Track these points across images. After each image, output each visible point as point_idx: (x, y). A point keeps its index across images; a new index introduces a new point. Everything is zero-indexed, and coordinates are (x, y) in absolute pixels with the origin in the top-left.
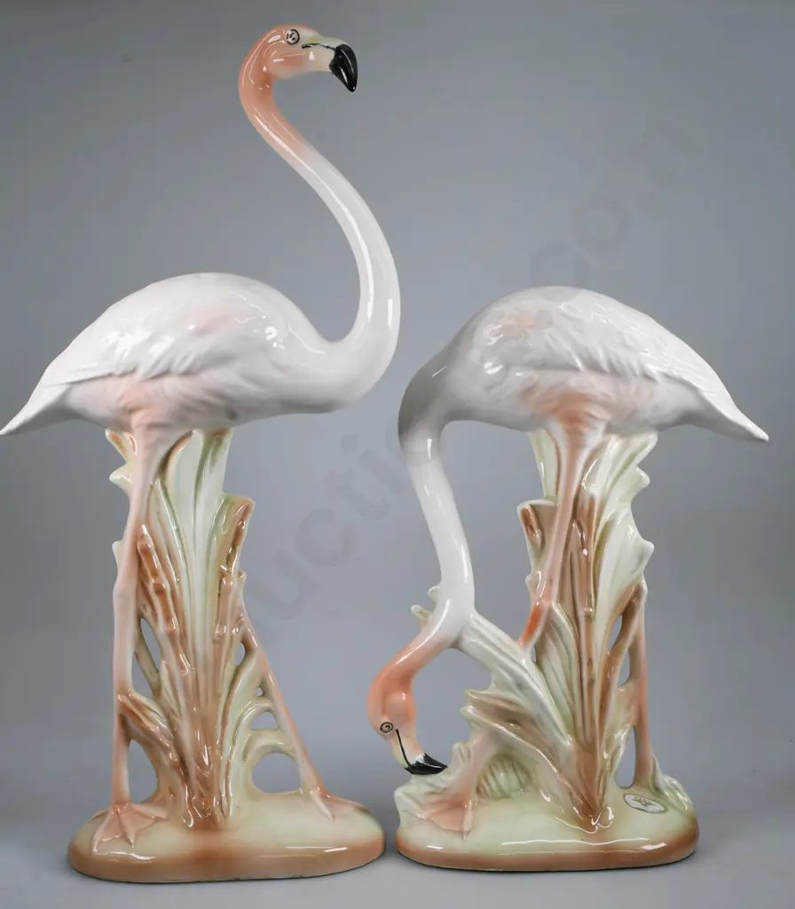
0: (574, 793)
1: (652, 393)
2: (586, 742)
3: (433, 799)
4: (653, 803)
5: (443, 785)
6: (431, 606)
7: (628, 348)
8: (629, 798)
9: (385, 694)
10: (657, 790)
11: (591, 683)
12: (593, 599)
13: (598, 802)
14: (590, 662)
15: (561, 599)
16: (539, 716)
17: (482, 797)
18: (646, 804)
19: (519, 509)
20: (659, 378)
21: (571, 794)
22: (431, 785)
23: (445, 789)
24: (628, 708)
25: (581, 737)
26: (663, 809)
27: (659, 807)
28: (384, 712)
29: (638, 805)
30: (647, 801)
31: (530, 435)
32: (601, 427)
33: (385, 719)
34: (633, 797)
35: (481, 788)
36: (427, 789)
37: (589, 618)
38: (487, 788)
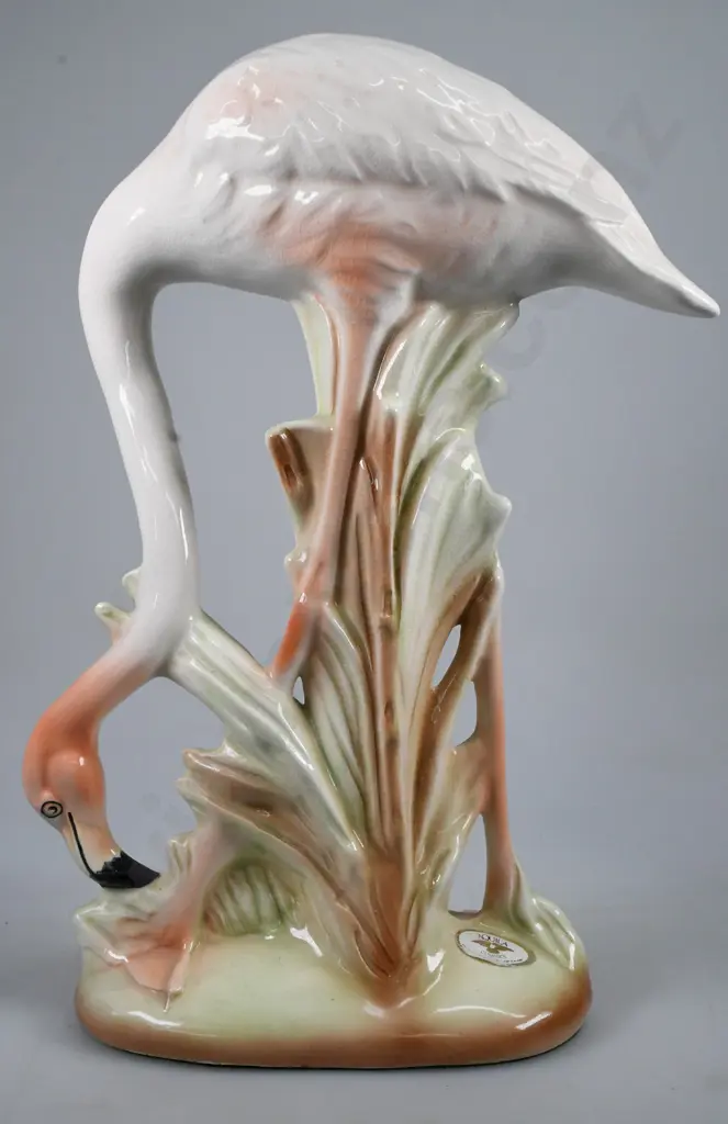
0: (363, 932)
1: (494, 223)
2: (386, 843)
3: (132, 930)
4: (511, 945)
5: (147, 907)
6: (128, 604)
7: (447, 137)
8: (466, 938)
9: (46, 755)
10: (520, 925)
11: (392, 743)
12: (394, 597)
13: (404, 948)
14: (389, 706)
15: (338, 596)
16: (300, 798)
17: (213, 930)
18: (499, 948)
19: (269, 435)
20: (505, 193)
21: (357, 933)
22: (130, 906)
23: (151, 915)
24: (471, 785)
25: (376, 834)
26: (525, 957)
27: (519, 954)
28: (44, 782)
29: (481, 950)
30: (502, 941)
31: (297, 307)
32: (405, 289)
33: (47, 796)
34: (475, 935)
35: (212, 917)
36: (121, 912)
37: (389, 632)
38: (222, 916)
